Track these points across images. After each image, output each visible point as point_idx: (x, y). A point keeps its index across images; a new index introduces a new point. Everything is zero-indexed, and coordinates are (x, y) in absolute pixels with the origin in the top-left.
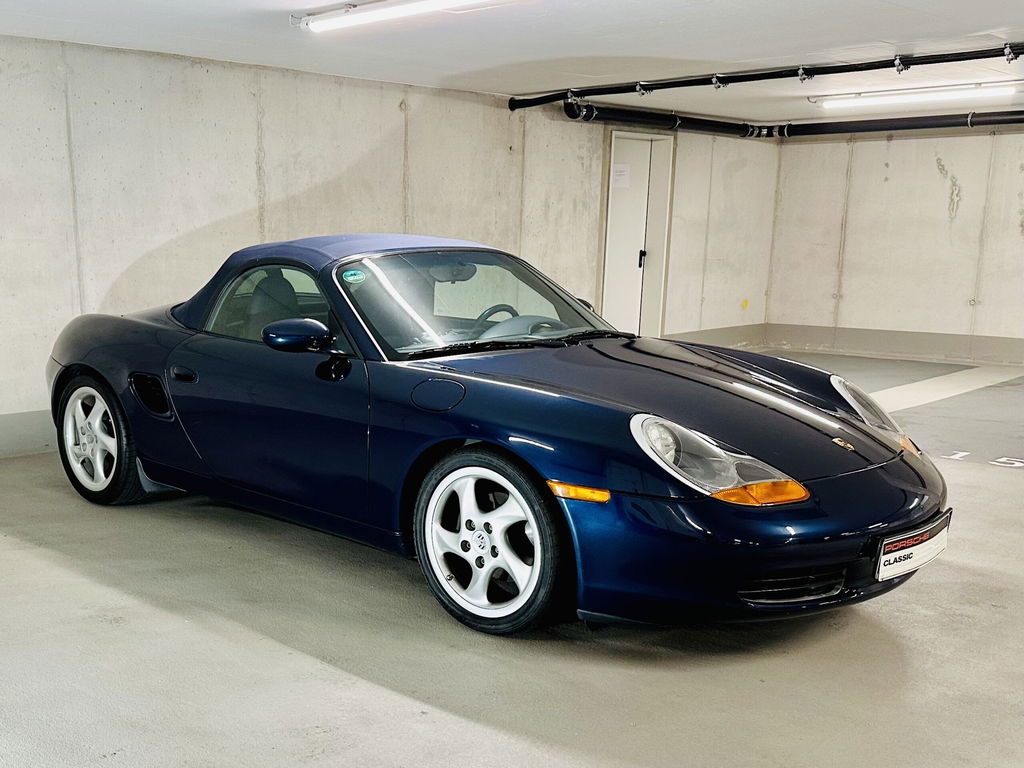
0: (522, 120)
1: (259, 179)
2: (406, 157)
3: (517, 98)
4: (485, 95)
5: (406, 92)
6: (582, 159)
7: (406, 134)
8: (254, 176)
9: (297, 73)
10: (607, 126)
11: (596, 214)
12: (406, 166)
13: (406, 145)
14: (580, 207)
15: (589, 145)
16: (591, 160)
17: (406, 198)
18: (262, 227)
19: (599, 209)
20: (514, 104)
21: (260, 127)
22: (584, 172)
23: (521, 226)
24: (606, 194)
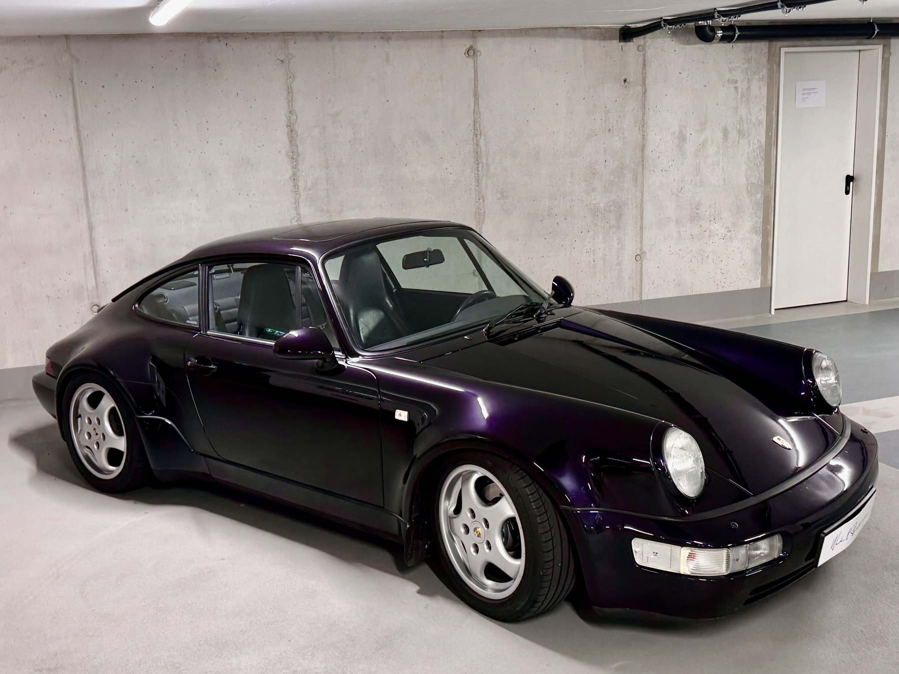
0: (642, 49)
1: (291, 142)
2: (476, 103)
3: (633, 26)
4: (585, 28)
5: (474, 37)
6: (736, 82)
7: (476, 80)
8: (285, 139)
9: (332, 35)
10: (774, 43)
11: (758, 141)
12: (476, 112)
13: (476, 92)
14: (733, 135)
15: (746, 66)
16: (749, 81)
17: (477, 145)
18: (296, 186)
19: (764, 134)
20: (627, 34)
21: (289, 90)
22: (739, 97)
23: (642, 162)
24: (775, 118)
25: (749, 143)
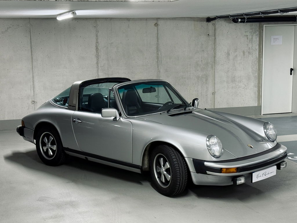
0: (214, 25)
1: (97, 52)
2: (158, 41)
4: (195, 18)
5: (157, 20)
6: (248, 36)
7: (158, 33)
8: (95, 52)
9: (111, 19)
10: (261, 23)
11: (256, 56)
12: (158, 44)
13: (157, 37)
14: (247, 54)
15: (251, 30)
16: (252, 36)
17: (158, 54)
18: (98, 65)
19: (258, 53)
20: (209, 20)
21: (97, 36)
22: (249, 41)
23: (214, 62)
24: (261, 48)
25: (252, 56)
